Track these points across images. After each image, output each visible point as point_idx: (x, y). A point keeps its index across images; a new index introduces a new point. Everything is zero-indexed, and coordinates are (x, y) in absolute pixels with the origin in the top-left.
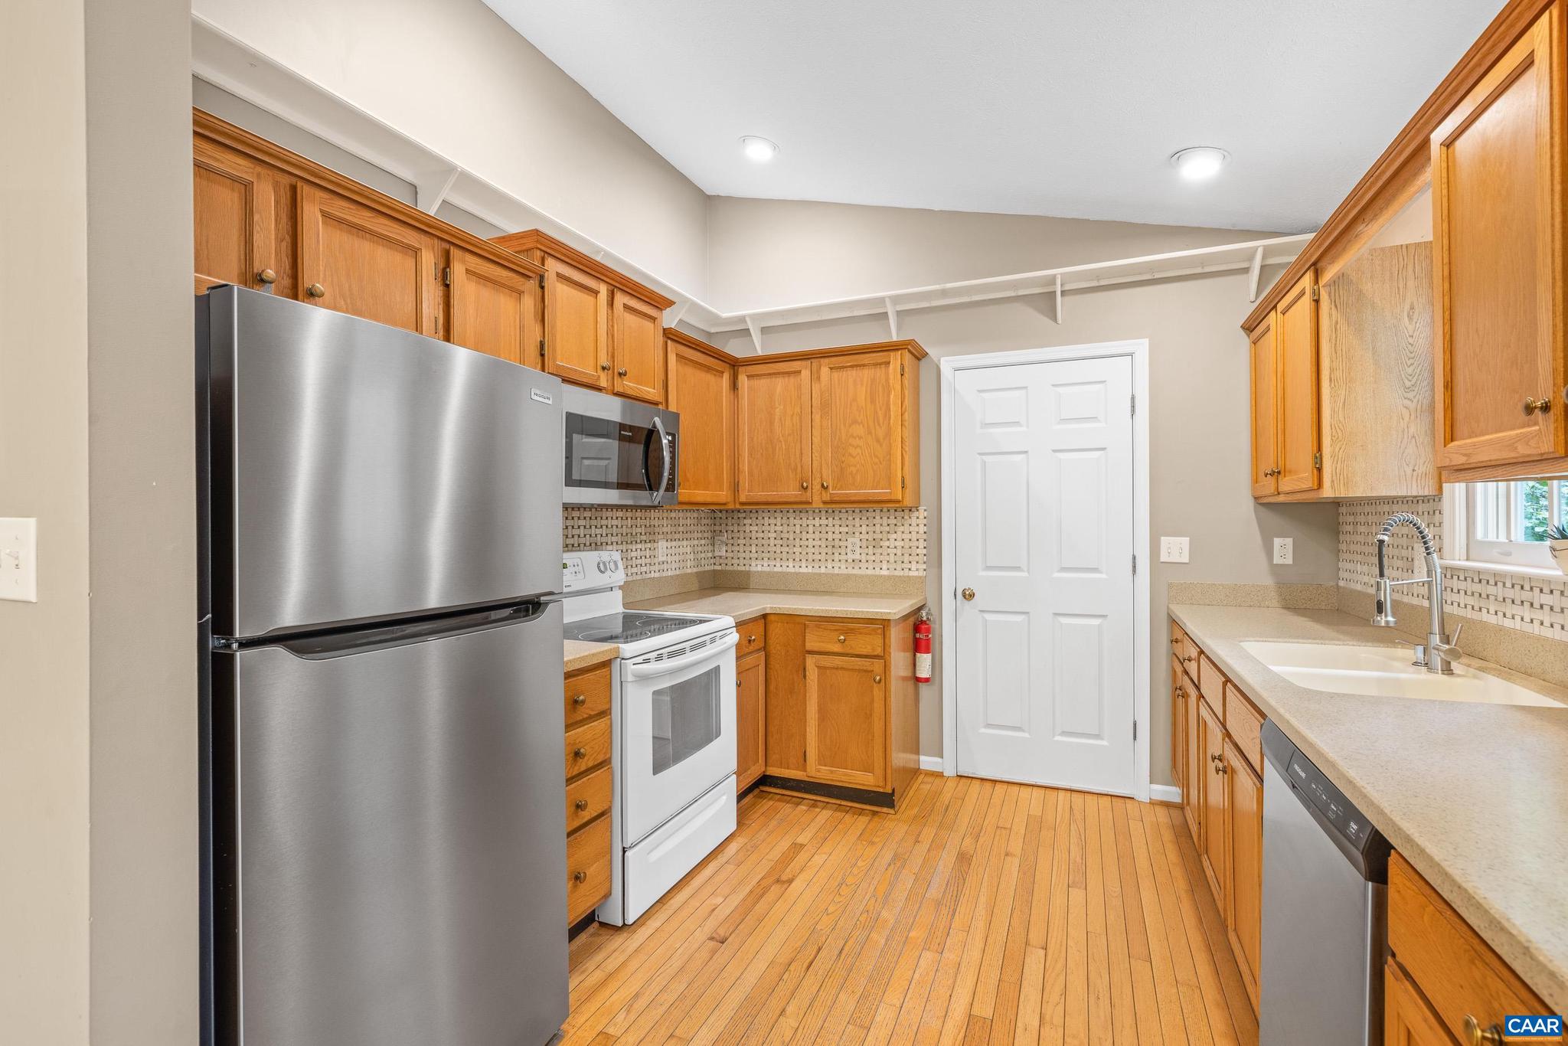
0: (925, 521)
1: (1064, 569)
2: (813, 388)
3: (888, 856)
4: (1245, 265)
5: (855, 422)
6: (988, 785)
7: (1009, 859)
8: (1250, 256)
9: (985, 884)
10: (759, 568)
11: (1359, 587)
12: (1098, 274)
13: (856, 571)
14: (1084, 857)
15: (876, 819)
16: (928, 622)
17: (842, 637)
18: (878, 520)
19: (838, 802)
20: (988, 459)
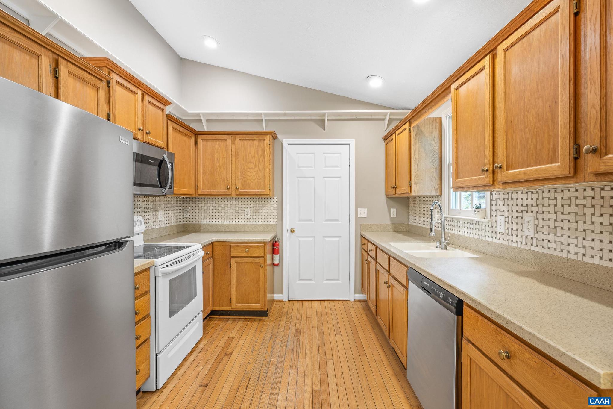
0: (276, 203)
1: (327, 220)
2: (232, 147)
3: (269, 336)
4: (384, 118)
5: (250, 162)
6: (300, 302)
7: (313, 329)
8: (385, 115)
9: (307, 340)
10: (205, 223)
11: (415, 224)
12: (339, 115)
13: (248, 223)
14: (338, 324)
15: (261, 322)
16: (278, 242)
17: (247, 250)
18: (257, 202)
19: (244, 317)
20: (300, 179)
